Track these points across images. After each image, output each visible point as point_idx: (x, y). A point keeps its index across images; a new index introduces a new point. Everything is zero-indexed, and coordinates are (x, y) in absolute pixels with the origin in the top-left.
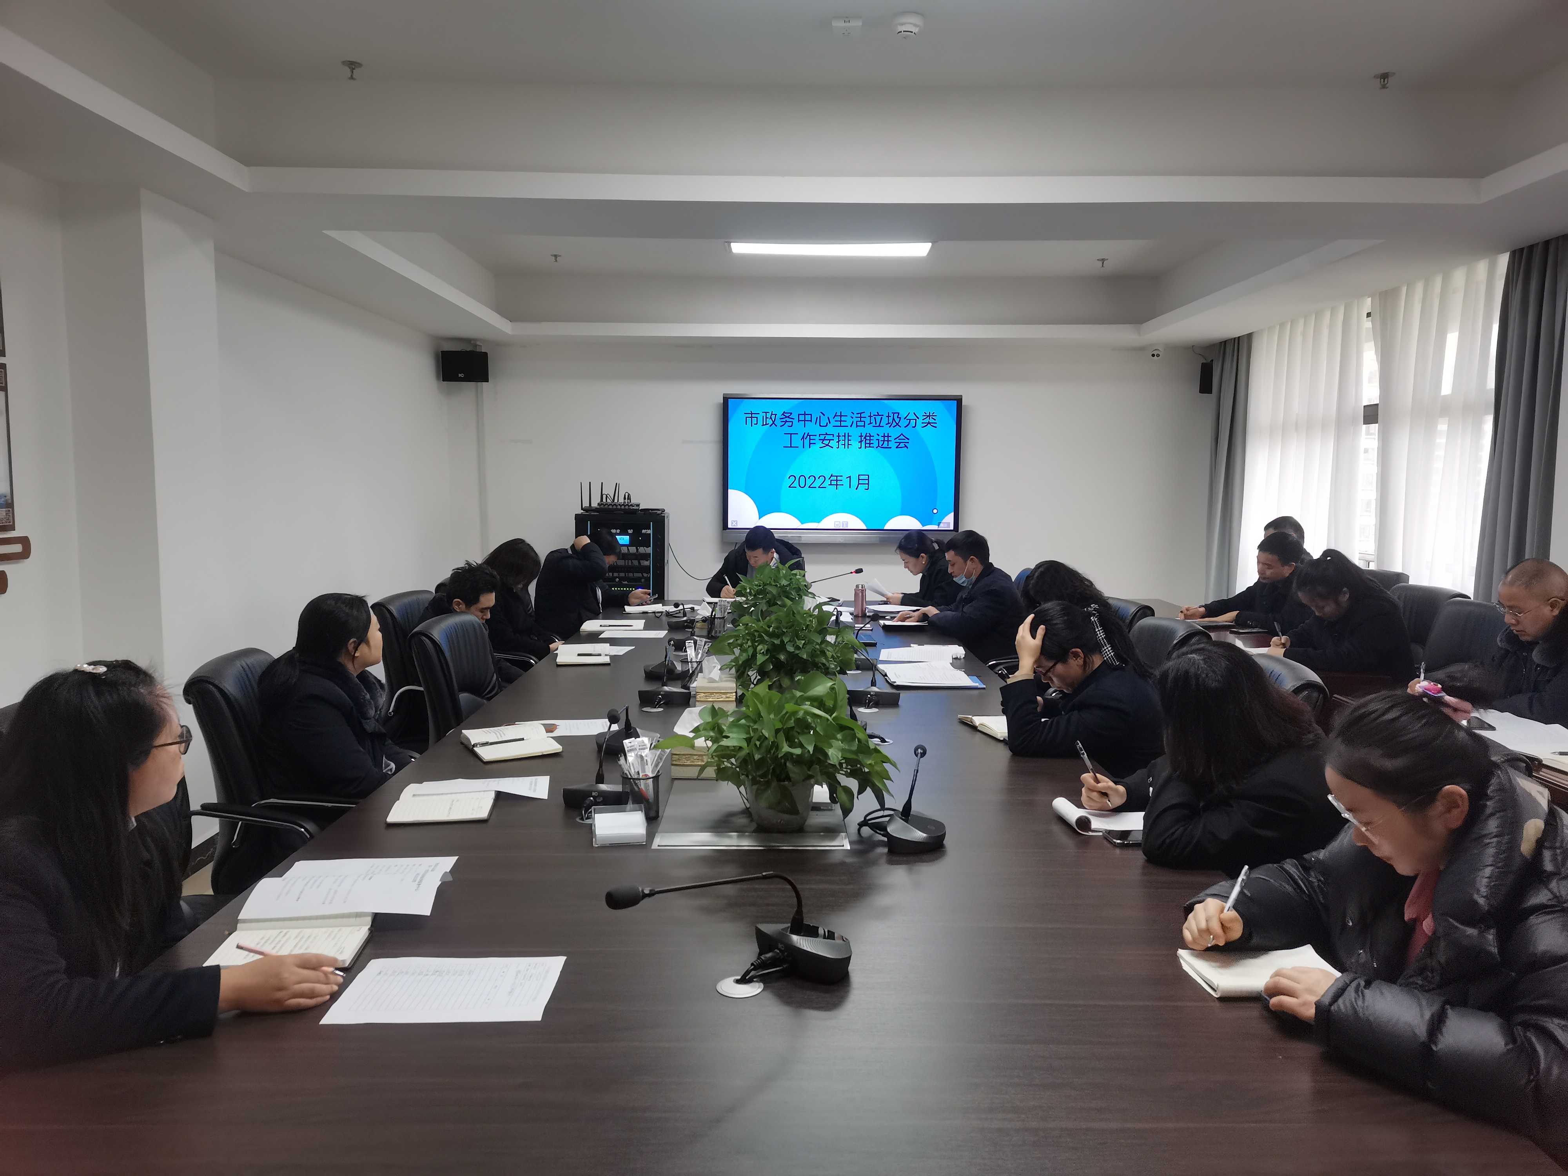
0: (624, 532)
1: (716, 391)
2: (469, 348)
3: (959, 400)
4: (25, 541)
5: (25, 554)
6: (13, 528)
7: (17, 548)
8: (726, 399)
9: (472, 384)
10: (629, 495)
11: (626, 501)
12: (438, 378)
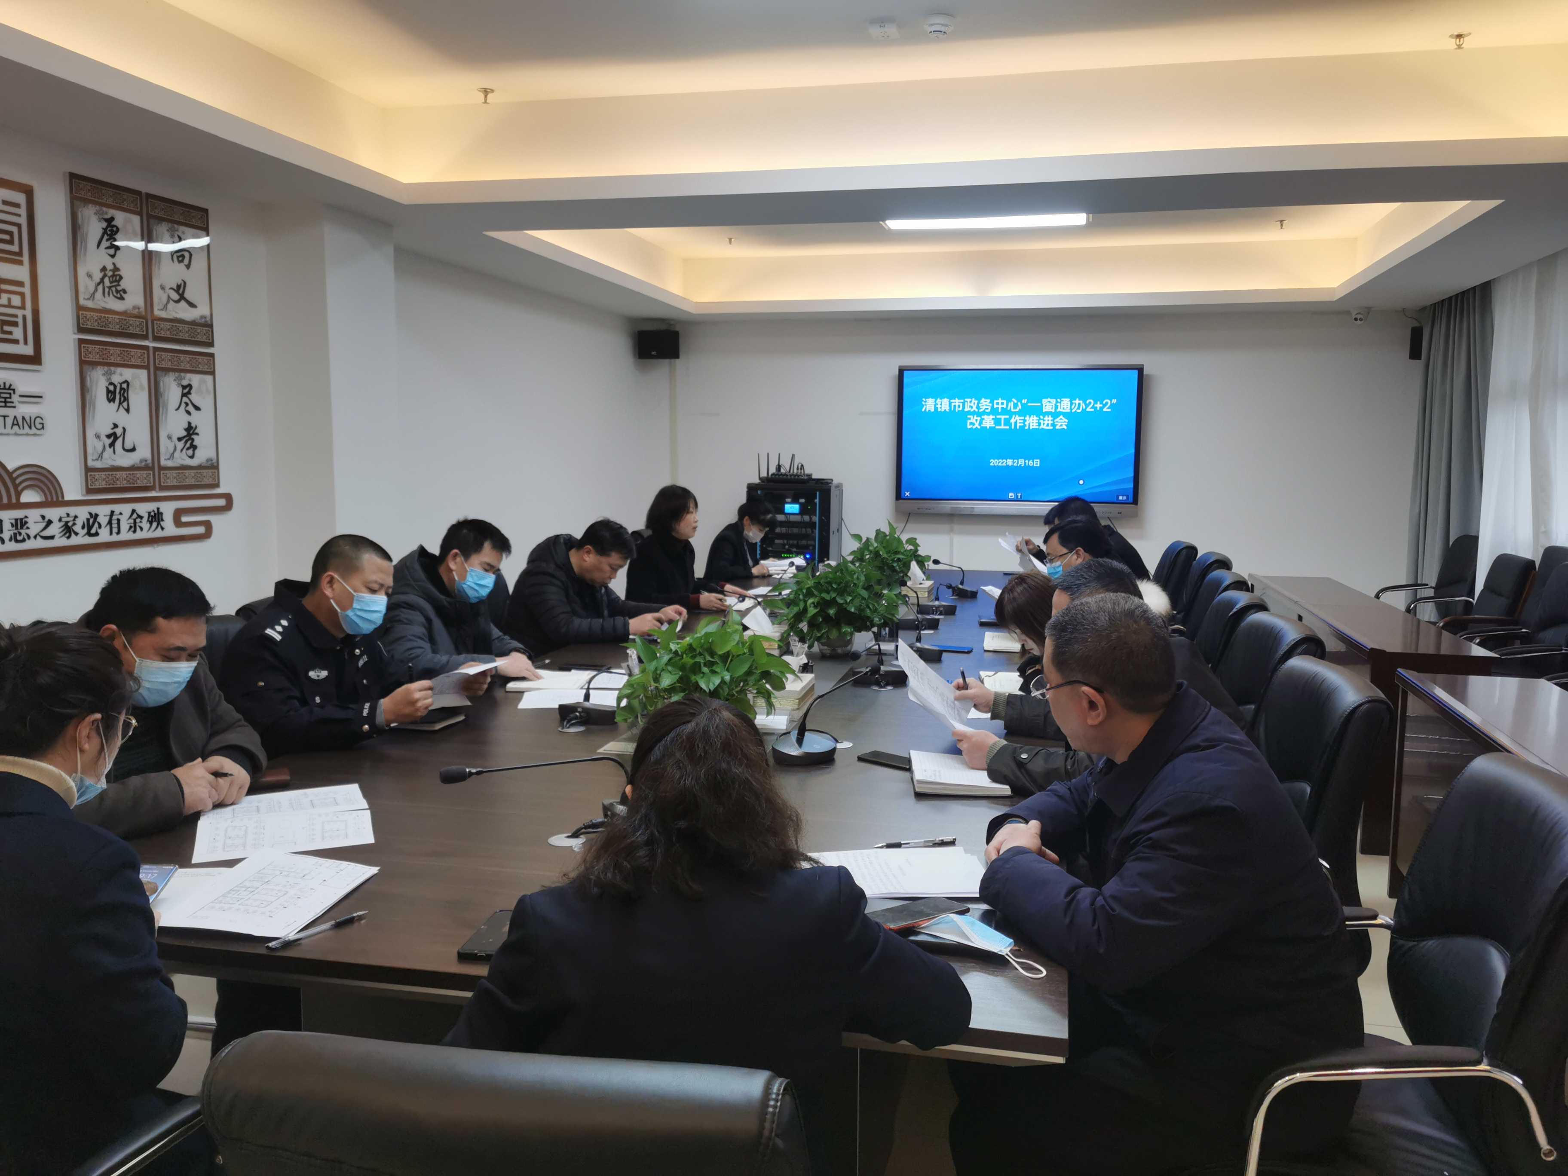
0: (795, 501)
1: (891, 364)
2: (663, 327)
3: (1140, 370)
4: (228, 497)
5: (228, 507)
6: (217, 485)
7: (222, 502)
8: (901, 371)
9: (667, 361)
10: (802, 466)
11: (799, 471)
12: (634, 355)
